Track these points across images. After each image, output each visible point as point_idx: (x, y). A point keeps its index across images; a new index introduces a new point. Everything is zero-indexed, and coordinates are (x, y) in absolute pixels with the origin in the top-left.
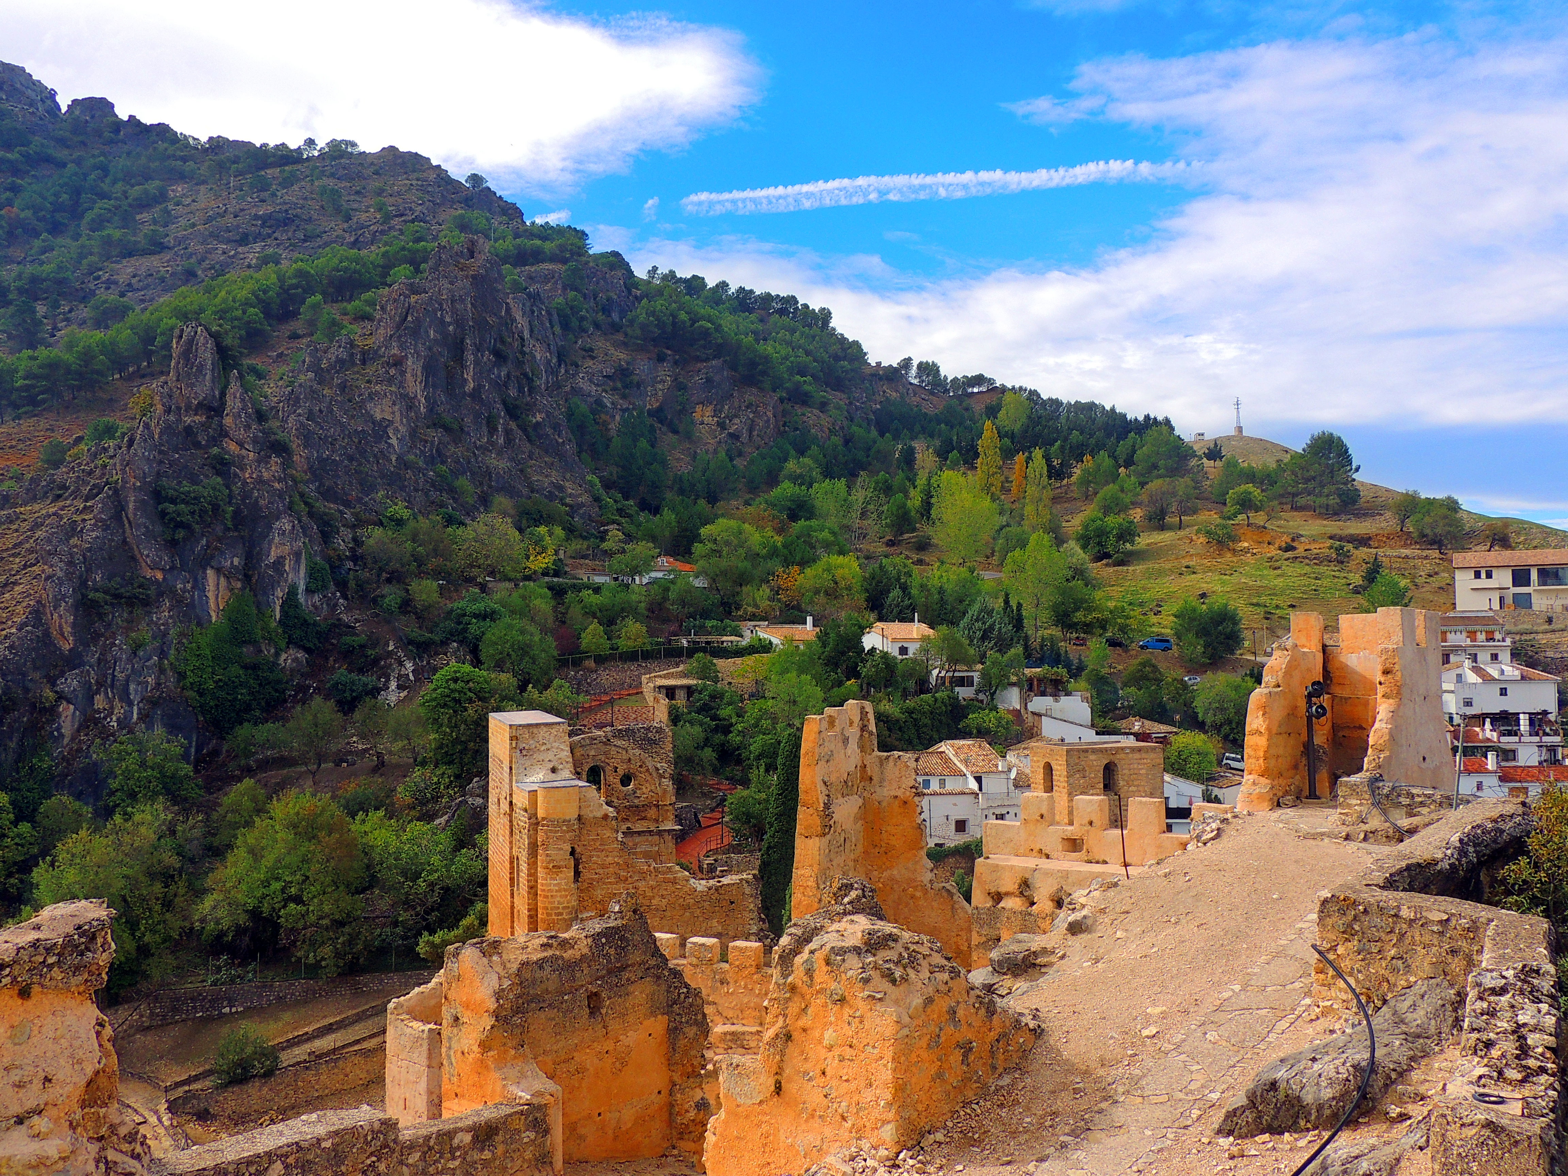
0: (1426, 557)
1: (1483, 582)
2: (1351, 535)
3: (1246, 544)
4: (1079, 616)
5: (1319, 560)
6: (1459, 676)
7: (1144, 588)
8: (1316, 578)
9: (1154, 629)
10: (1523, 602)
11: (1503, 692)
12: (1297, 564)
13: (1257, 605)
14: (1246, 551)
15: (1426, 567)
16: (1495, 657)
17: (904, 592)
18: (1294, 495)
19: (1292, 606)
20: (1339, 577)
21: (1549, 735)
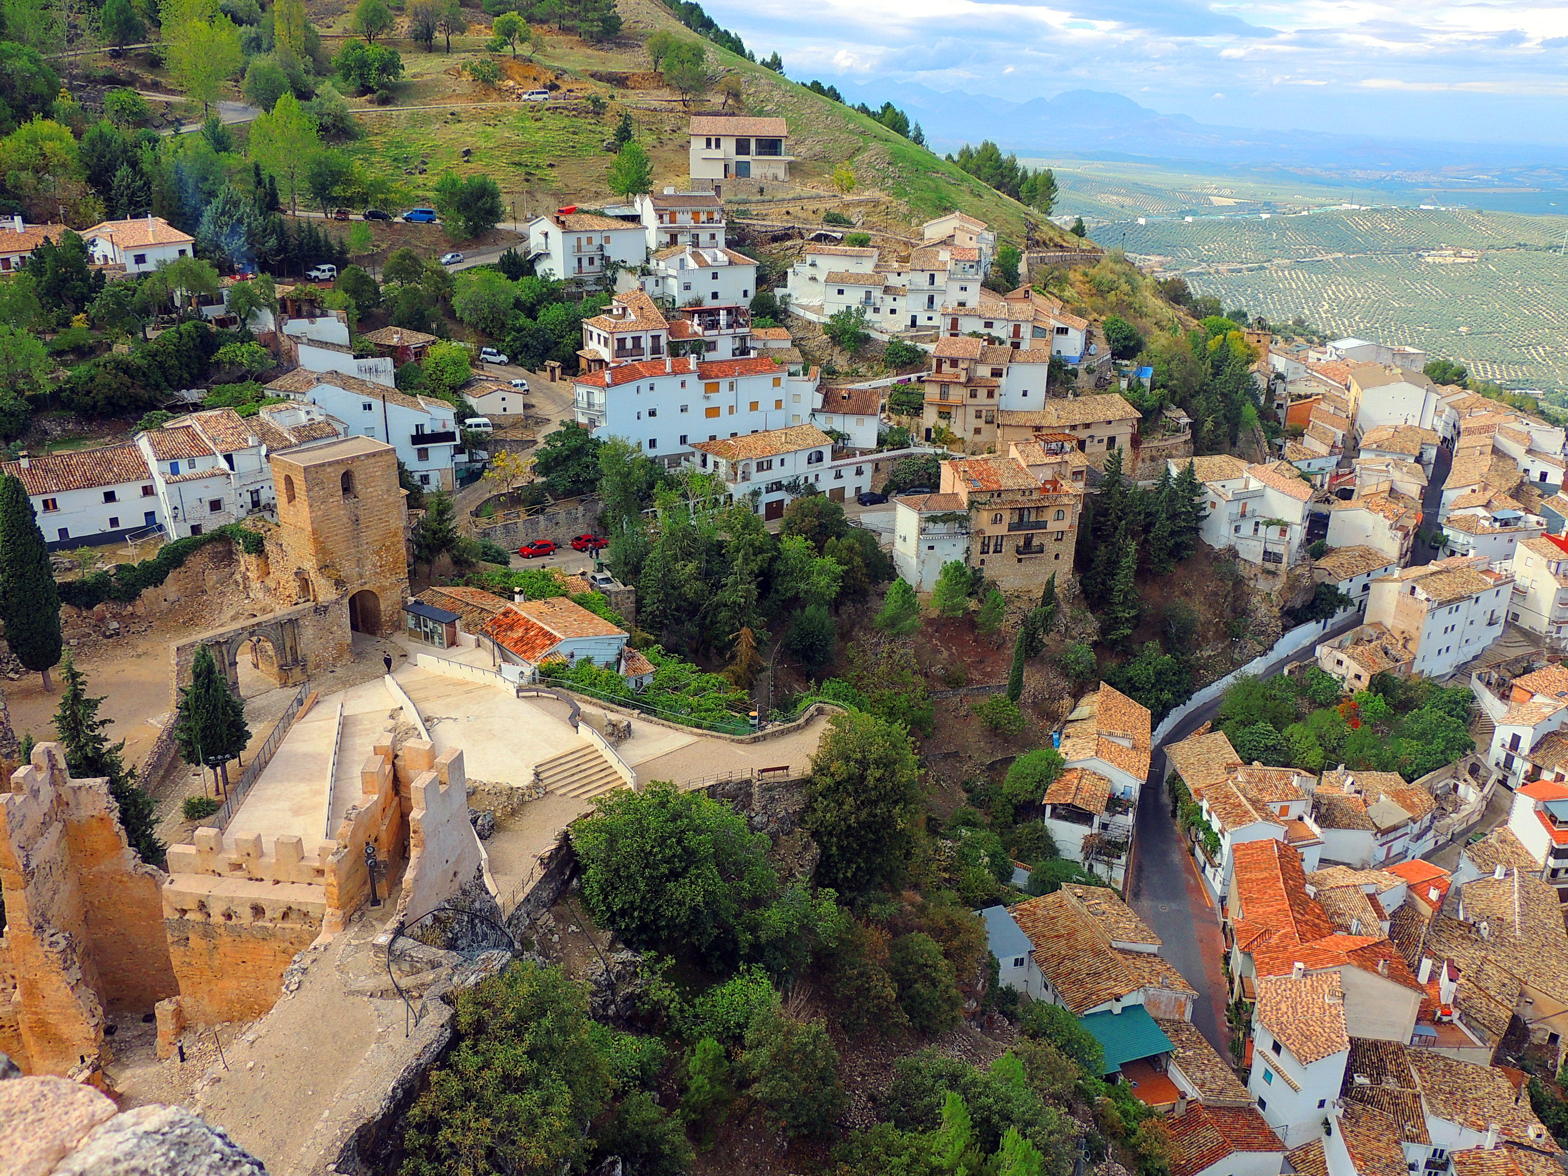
0: (671, 111)
1: (713, 153)
2: (611, 73)
3: (511, 83)
4: (337, 191)
5: (579, 112)
6: (682, 260)
7: (408, 139)
8: (574, 133)
9: (420, 193)
10: (743, 169)
11: (715, 276)
12: (557, 116)
13: (519, 164)
14: (511, 91)
16: (713, 236)
17: (134, 169)
18: (562, 17)
19: (551, 166)
20: (594, 132)
21: (742, 326)
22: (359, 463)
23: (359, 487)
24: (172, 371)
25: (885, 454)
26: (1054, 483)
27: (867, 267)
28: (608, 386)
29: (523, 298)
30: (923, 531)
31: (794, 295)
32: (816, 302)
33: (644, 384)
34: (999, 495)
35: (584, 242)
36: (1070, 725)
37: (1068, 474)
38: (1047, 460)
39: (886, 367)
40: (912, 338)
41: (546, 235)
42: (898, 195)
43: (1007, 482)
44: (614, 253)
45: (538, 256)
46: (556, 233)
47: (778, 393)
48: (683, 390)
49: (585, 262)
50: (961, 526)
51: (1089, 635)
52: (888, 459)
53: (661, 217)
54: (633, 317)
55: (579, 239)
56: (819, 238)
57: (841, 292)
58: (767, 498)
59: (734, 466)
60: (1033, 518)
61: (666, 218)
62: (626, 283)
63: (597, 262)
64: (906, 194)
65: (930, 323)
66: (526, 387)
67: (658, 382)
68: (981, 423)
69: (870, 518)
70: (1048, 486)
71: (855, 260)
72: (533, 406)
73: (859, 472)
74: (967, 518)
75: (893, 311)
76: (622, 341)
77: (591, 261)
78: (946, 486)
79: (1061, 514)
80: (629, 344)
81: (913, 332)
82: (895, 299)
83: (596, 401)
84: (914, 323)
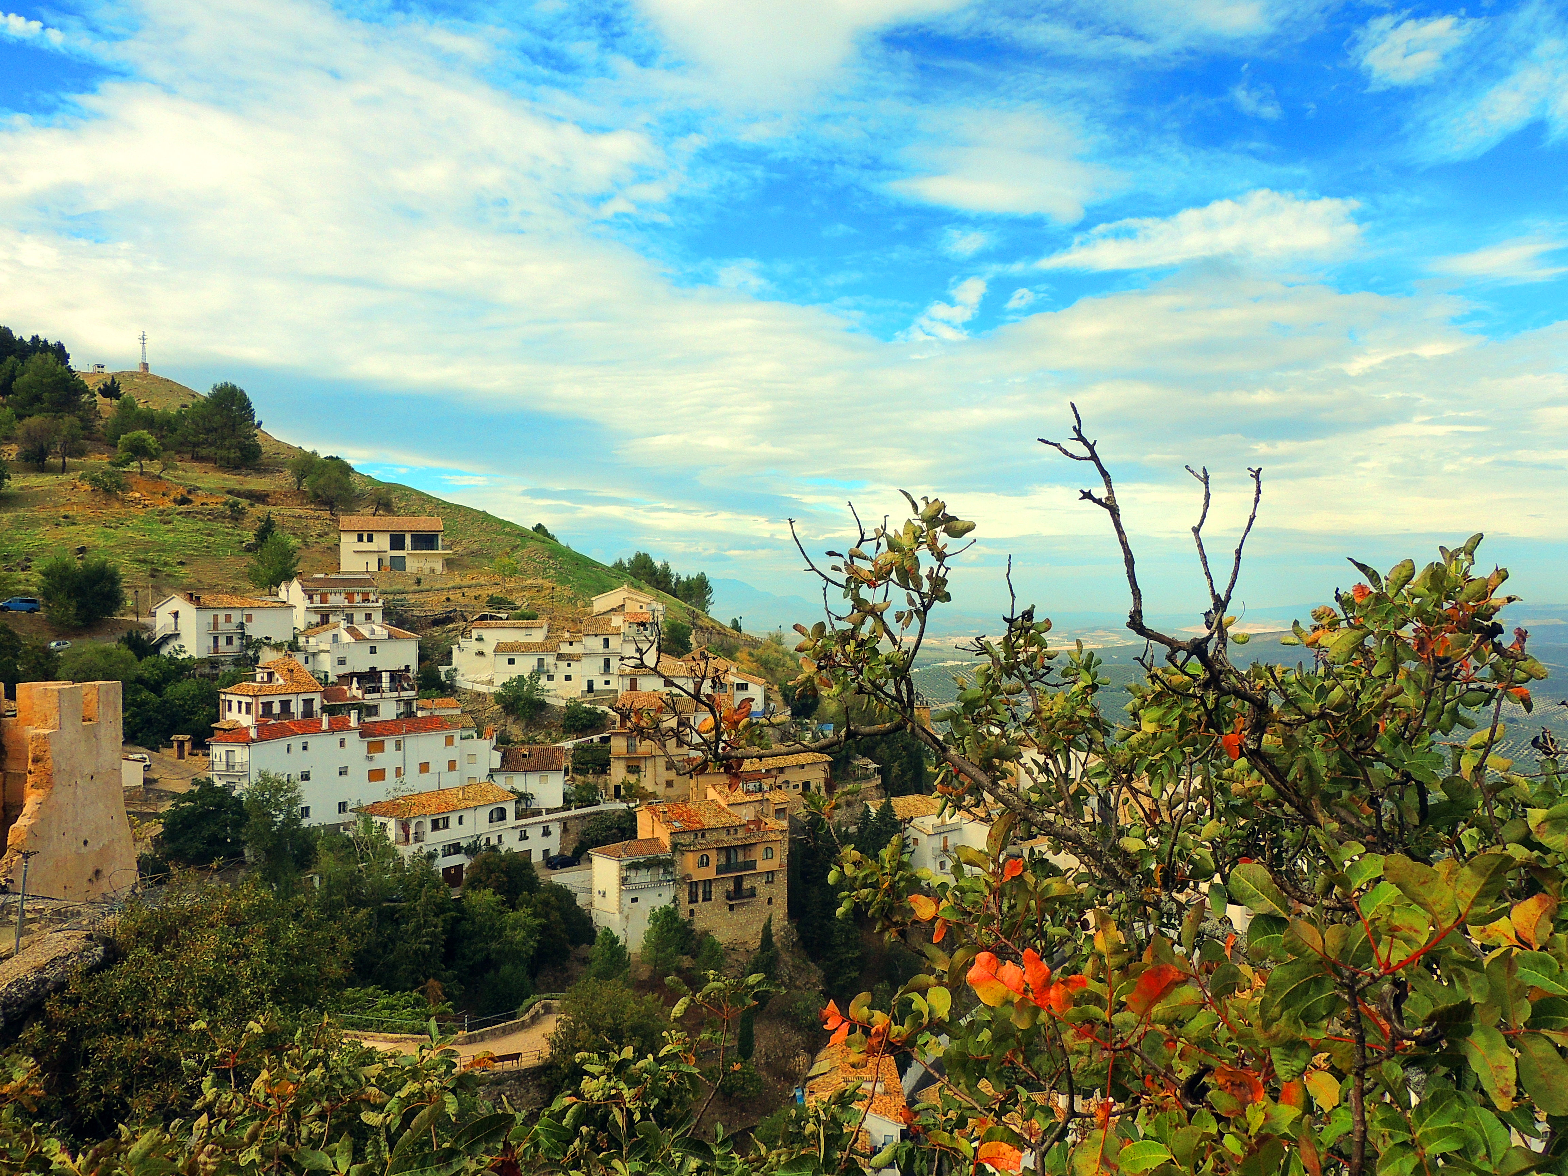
0: (318, 518)
1: (365, 546)
2: (250, 491)
3: (137, 495)
5: (215, 516)
6: (335, 636)
7: (10, 539)
8: (209, 535)
9: (21, 587)
10: (398, 564)
11: (373, 650)
12: (190, 519)
13: (144, 561)
14: (136, 502)
15: (317, 528)
16: (368, 617)
18: (196, 445)
19: (182, 563)
20: (232, 535)
21: (406, 690)
25: (574, 812)
26: (758, 822)
27: (538, 636)
28: (253, 741)
29: (146, 675)
30: (624, 880)
31: (461, 671)
32: (485, 678)
33: (296, 742)
34: (703, 836)
35: (221, 619)
36: (811, 1082)
37: (771, 813)
38: (747, 799)
39: (564, 732)
40: (590, 702)
41: (176, 615)
42: (562, 582)
43: (709, 821)
44: (255, 631)
45: (166, 639)
46: (188, 611)
47: (452, 753)
48: (342, 749)
49: (222, 641)
50: (666, 872)
52: (576, 817)
53: (311, 598)
54: (281, 681)
55: (216, 617)
56: (483, 618)
57: (511, 662)
58: (443, 863)
59: (405, 827)
60: (741, 859)
61: (317, 598)
62: (271, 656)
63: (236, 642)
64: (570, 582)
65: (607, 687)
66: (148, 763)
67: (313, 740)
68: (672, 775)
69: (562, 878)
70: (752, 827)
71: (524, 632)
72: (155, 781)
73: (546, 833)
74: (671, 863)
75: (568, 678)
76: (268, 706)
77: (229, 641)
78: (643, 833)
79: (769, 851)
80: (276, 709)
81: (590, 697)
82: (569, 665)
83: (238, 759)
84: (590, 689)
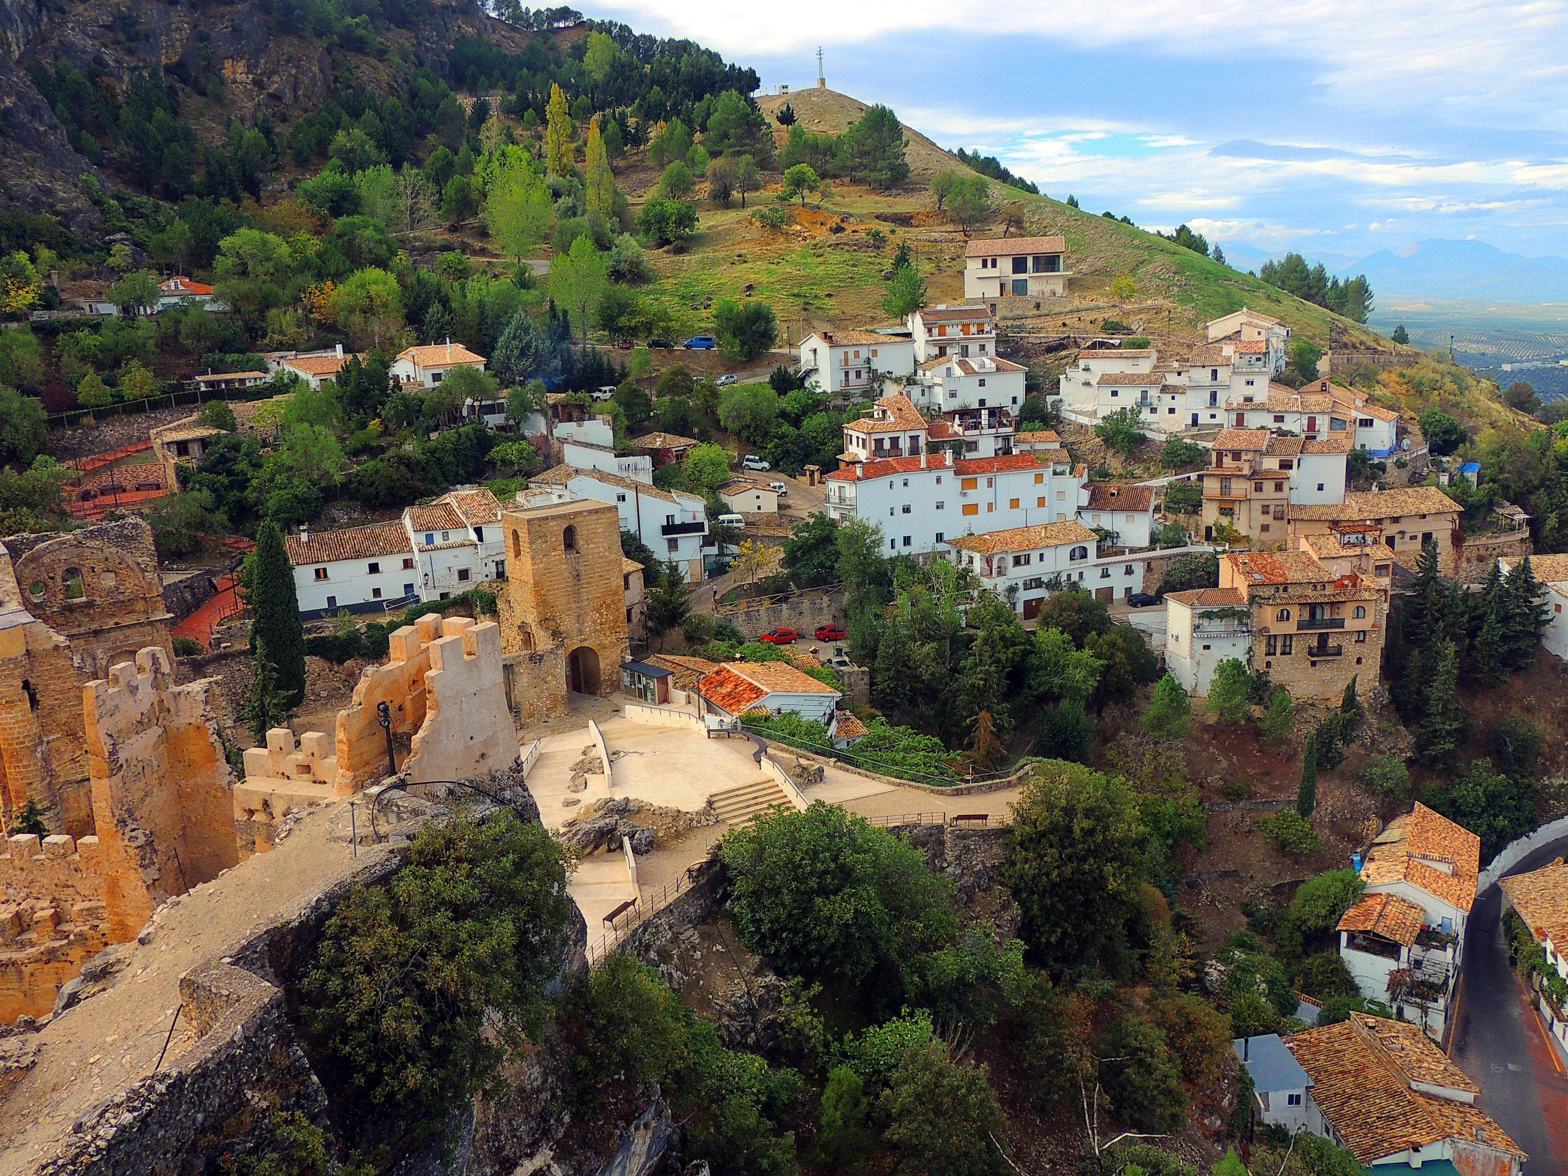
0: (952, 240)
1: (989, 272)
2: (896, 214)
3: (798, 227)
4: (623, 321)
5: (859, 246)
6: (949, 369)
7: (697, 280)
8: (854, 266)
9: (703, 325)
10: (1020, 288)
11: (982, 383)
12: (838, 252)
13: (798, 295)
14: (797, 234)
15: (951, 250)
16: (983, 348)
17: (444, 307)
18: (853, 169)
19: (829, 295)
20: (873, 264)
21: (1005, 426)
22: (581, 519)
23: (581, 542)
24: (448, 467)
25: (1158, 553)
26: (1354, 578)
27: (1145, 367)
28: (859, 479)
29: (789, 409)
30: (1196, 628)
31: (1067, 401)
32: (1090, 408)
33: (898, 479)
34: (1285, 590)
35: (851, 355)
36: (1376, 848)
37: (1371, 568)
38: (1343, 553)
39: (1164, 467)
40: (1192, 437)
41: (815, 351)
42: (1183, 301)
43: (1294, 576)
44: (880, 365)
45: (808, 373)
46: (823, 347)
47: (1042, 490)
48: (939, 486)
49: (852, 375)
50: (1241, 623)
51: (1402, 750)
52: (1162, 558)
53: (930, 330)
54: (892, 419)
55: (846, 353)
56: (1093, 346)
57: (1115, 394)
58: (1023, 596)
59: (989, 561)
60: (1327, 616)
61: (935, 331)
62: (891, 390)
63: (864, 375)
64: (1193, 300)
65: (1213, 421)
66: (784, 490)
67: (912, 477)
68: (1268, 519)
69: (1140, 618)
70: (1346, 582)
71: (1131, 362)
72: (789, 507)
73: (1129, 571)
74: (1248, 615)
75: (1172, 411)
76: (879, 442)
77: (858, 375)
78: (1224, 582)
79: (1361, 611)
80: (887, 445)
81: (1194, 431)
82: (1173, 398)
83: (848, 495)
84: (1195, 422)
